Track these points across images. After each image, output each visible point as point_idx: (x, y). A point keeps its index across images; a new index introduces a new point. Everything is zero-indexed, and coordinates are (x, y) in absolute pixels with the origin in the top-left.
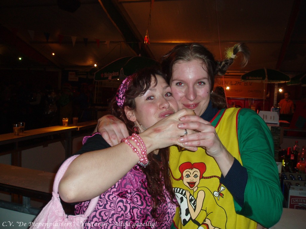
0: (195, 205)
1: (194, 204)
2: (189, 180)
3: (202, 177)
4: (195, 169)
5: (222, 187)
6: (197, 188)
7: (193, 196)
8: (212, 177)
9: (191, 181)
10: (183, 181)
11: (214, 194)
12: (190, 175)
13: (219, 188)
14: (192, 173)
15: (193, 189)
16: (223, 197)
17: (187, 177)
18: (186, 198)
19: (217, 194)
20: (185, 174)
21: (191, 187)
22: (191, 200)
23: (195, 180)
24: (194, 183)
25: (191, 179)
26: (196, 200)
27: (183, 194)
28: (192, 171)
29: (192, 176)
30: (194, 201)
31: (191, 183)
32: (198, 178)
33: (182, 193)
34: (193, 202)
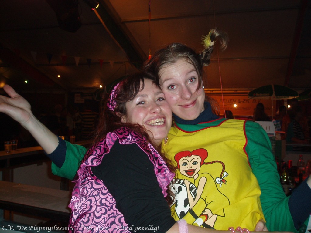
0: (196, 194)
1: (194, 193)
2: (186, 168)
3: (203, 163)
4: (193, 156)
5: (225, 172)
6: (197, 175)
7: (194, 185)
8: (215, 162)
9: (189, 169)
10: (179, 170)
11: (216, 180)
12: (188, 163)
13: (222, 174)
14: (190, 161)
15: (193, 177)
16: (226, 184)
17: (184, 166)
18: (186, 187)
19: (219, 181)
20: (181, 162)
21: (191, 175)
22: (191, 189)
23: (193, 167)
24: (194, 170)
25: (190, 166)
26: (197, 189)
27: (181, 184)
28: (189, 159)
29: (190, 163)
30: (195, 190)
31: (189, 171)
32: (199, 164)
33: (179, 183)
34: (193, 191)
